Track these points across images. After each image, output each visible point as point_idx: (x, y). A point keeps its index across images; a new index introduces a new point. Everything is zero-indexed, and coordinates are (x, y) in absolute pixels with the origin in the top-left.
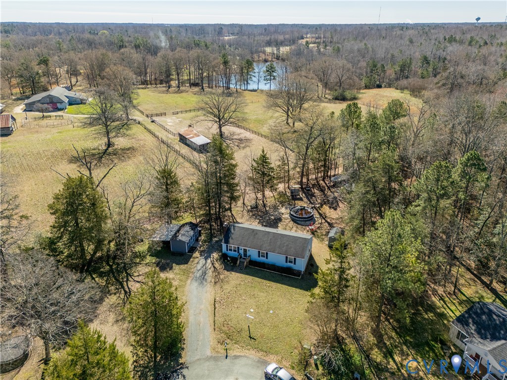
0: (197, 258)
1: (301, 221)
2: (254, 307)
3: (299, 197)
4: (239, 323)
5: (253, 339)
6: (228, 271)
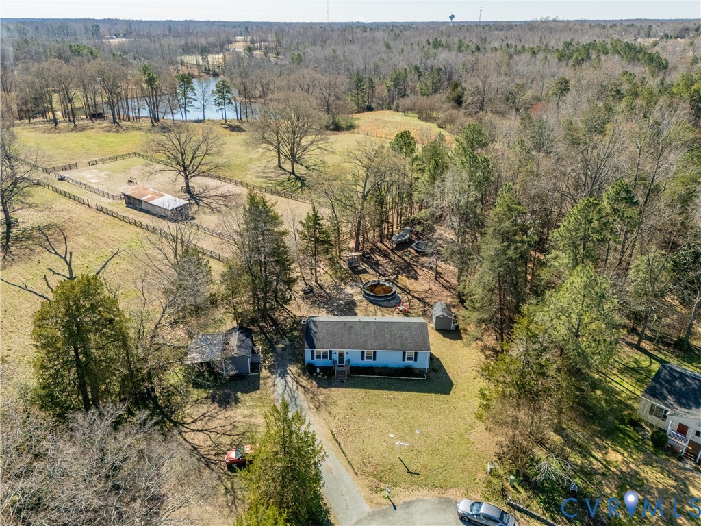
0: (269, 377)
1: (383, 301)
2: (391, 430)
3: (360, 268)
4: (384, 457)
5: (415, 473)
6: (324, 388)
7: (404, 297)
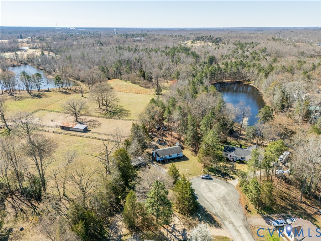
0: (151, 165)
1: (163, 144)
3: (152, 137)
5: (191, 174)
6: (164, 164)
7: (167, 142)
